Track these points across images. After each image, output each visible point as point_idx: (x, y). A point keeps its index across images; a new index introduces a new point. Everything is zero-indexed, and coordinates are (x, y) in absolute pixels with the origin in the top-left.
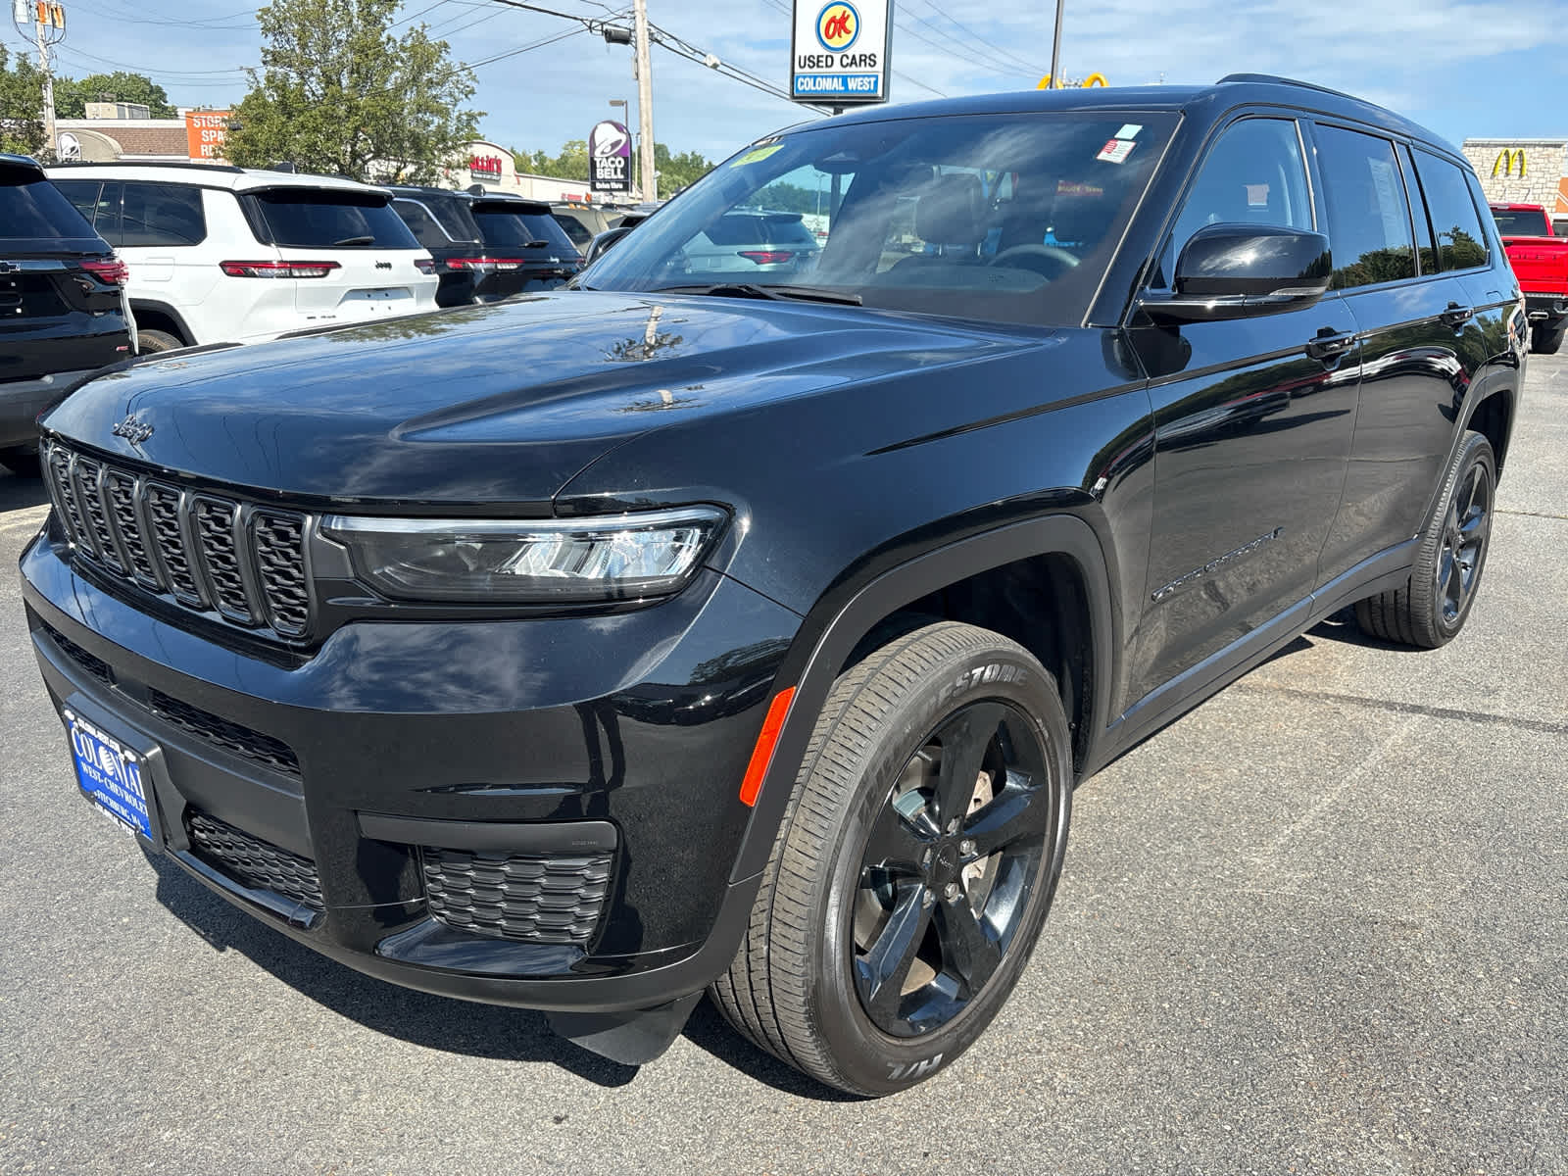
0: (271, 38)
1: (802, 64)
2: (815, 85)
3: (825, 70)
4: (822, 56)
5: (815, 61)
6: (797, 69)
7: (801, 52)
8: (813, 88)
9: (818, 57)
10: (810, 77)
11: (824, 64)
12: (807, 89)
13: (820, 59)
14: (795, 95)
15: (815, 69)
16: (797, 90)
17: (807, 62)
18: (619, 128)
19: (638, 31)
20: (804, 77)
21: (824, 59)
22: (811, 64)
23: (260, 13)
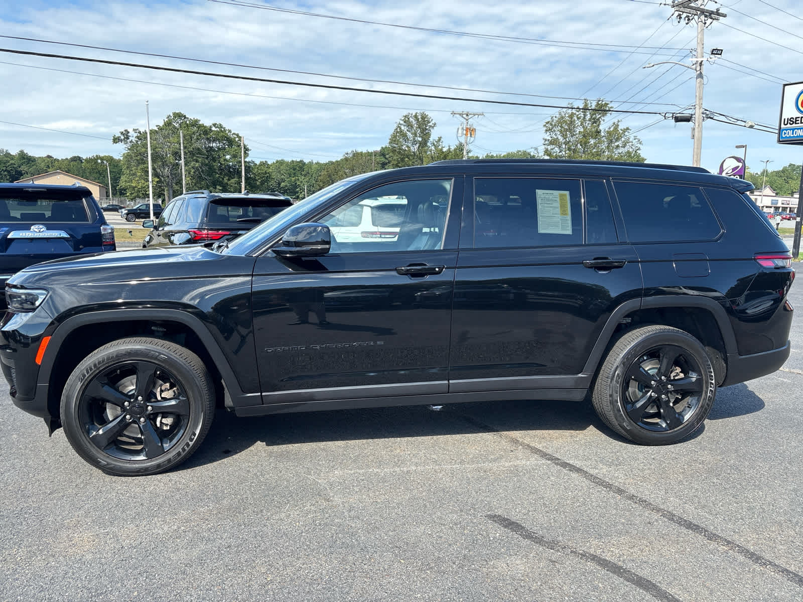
0: (548, 134)
1: (786, 123)
2: (793, 134)
3: (800, 125)
4: (799, 118)
5: (794, 120)
6: (783, 126)
7: (786, 116)
8: (792, 135)
9: (796, 118)
10: (790, 130)
11: (799, 122)
12: (787, 136)
13: (797, 119)
14: (781, 140)
15: (794, 125)
16: (782, 136)
17: (789, 122)
18: (738, 160)
19: (696, 114)
20: (786, 130)
21: (800, 119)
22: (791, 123)
23: (545, 124)
